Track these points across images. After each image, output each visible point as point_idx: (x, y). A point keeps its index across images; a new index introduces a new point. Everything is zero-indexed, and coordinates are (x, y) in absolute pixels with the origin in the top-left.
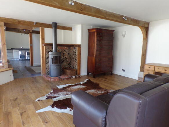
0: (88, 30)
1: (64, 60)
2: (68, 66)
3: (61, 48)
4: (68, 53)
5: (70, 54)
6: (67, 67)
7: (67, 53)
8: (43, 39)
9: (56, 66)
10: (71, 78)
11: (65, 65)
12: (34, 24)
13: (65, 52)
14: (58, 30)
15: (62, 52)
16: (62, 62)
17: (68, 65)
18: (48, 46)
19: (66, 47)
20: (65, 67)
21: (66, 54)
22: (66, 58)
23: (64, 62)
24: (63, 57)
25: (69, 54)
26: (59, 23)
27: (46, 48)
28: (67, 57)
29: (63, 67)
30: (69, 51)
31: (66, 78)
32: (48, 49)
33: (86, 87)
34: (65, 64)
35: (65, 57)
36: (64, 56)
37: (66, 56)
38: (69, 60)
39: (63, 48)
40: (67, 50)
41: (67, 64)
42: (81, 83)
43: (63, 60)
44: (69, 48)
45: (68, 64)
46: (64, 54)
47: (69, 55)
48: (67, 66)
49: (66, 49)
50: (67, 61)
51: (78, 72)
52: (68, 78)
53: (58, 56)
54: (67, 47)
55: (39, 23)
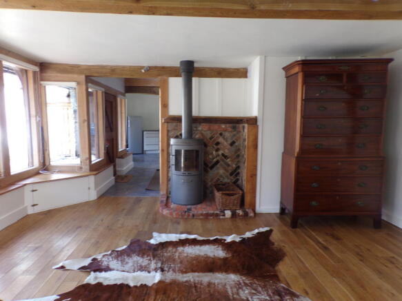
0: (283, 68)
1: (217, 162)
2: (232, 177)
3: (209, 129)
4: (230, 142)
5: (236, 144)
6: (226, 180)
7: (226, 141)
8: (165, 106)
9: (189, 175)
10: (217, 215)
11: (221, 176)
12: (143, 71)
13: (221, 140)
14: (194, 80)
15: (211, 138)
16: (212, 168)
17: (231, 174)
18: (174, 124)
19: (223, 126)
20: (221, 179)
21: (225, 144)
22: (223, 155)
23: (218, 165)
24: (214, 152)
25: (232, 144)
26: (197, 62)
27: (170, 129)
28: (227, 152)
29: (215, 180)
30: (234, 135)
31: (202, 215)
32: (175, 129)
33: (229, 256)
34: (220, 172)
35: (220, 152)
36: (217, 150)
37: (226, 148)
38: (232, 161)
39: (215, 127)
40: (227, 134)
41: (228, 174)
42: (229, 239)
43: (215, 160)
44: (234, 128)
45: (230, 171)
46: (218, 144)
47: (233, 149)
48: (228, 178)
49: (226, 131)
50: (228, 165)
51: (248, 199)
52: (207, 215)
53: (193, 150)
54: (228, 125)
55: (156, 68)
